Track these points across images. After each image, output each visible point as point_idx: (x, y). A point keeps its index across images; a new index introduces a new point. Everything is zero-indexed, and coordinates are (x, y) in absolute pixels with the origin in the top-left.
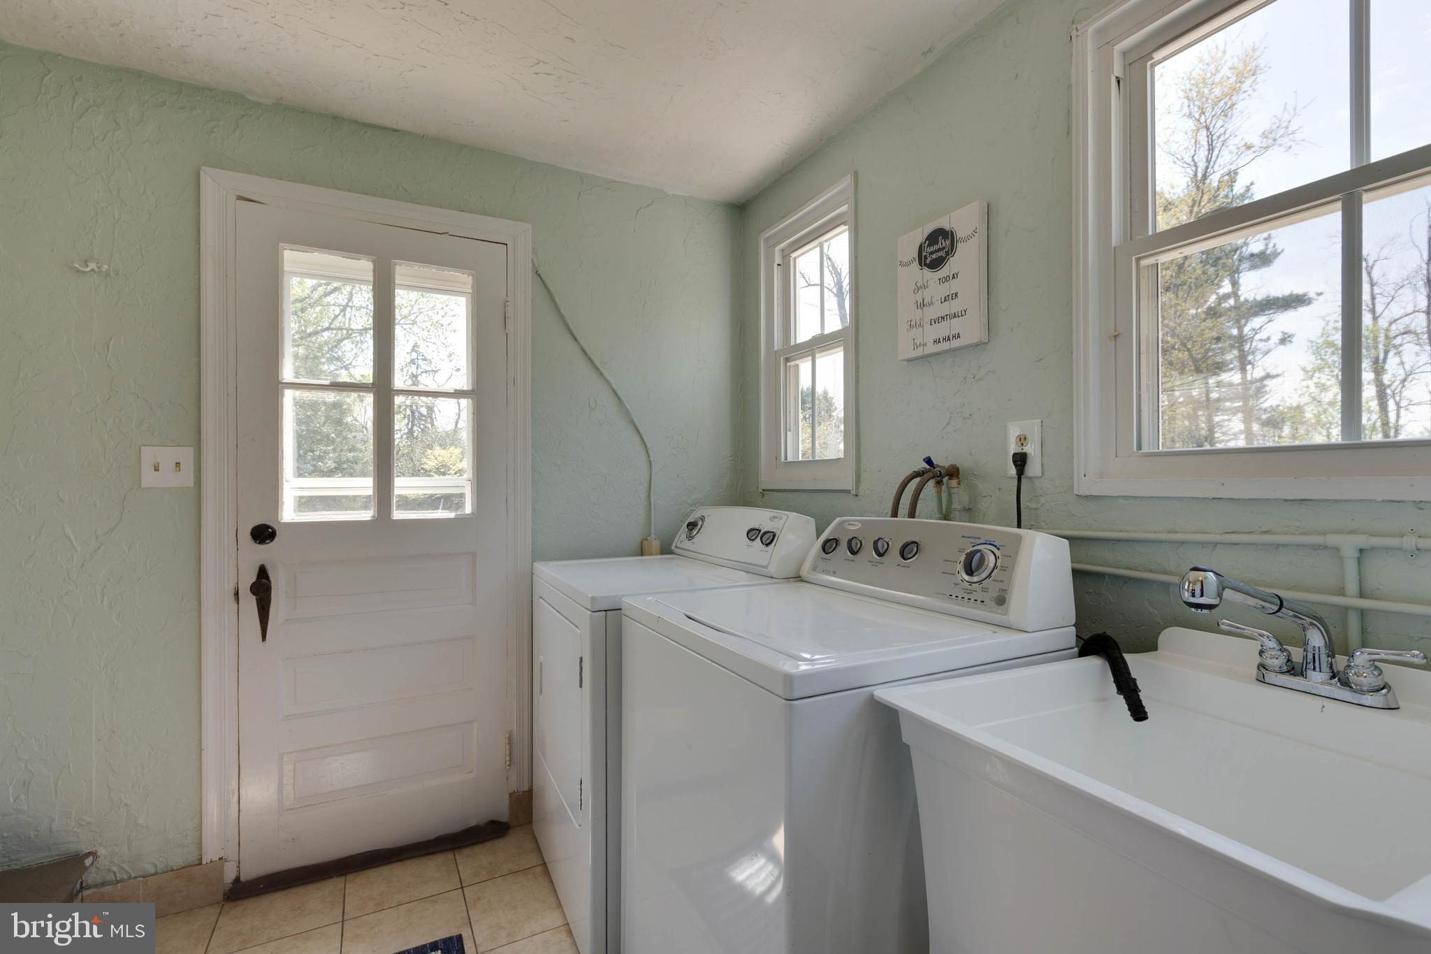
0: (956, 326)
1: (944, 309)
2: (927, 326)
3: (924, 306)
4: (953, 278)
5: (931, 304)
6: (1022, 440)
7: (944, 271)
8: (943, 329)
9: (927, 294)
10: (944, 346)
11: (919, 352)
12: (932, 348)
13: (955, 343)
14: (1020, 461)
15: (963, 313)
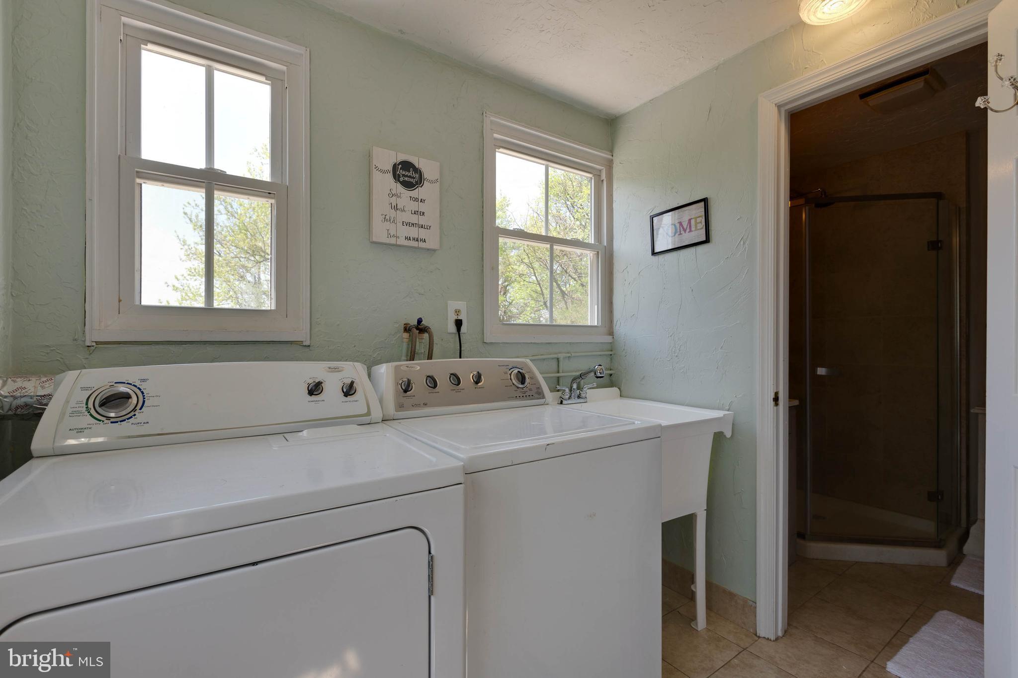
0: (423, 233)
1: (414, 219)
2: (400, 224)
3: (397, 209)
4: (421, 201)
5: (403, 210)
6: (457, 312)
7: (414, 193)
8: (413, 232)
9: (401, 203)
10: (415, 244)
11: (393, 241)
12: (402, 241)
13: (422, 245)
14: (459, 323)
15: (428, 228)
